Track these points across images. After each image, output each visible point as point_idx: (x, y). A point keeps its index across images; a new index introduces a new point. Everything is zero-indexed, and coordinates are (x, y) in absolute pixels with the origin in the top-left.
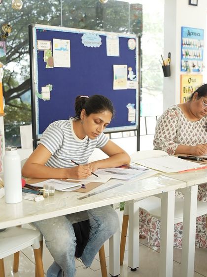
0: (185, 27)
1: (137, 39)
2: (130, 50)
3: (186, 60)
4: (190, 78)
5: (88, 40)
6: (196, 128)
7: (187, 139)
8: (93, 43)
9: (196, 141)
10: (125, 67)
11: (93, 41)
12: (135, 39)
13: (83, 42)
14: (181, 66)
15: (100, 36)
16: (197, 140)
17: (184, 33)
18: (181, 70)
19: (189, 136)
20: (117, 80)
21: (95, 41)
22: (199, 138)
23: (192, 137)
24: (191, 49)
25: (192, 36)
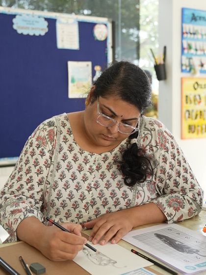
0: (187, 9)
1: (110, 25)
2: (97, 40)
3: (189, 57)
4: (197, 83)
5: (24, 24)
6: (98, 168)
7: (71, 196)
8: (33, 29)
9: (93, 203)
10: (88, 65)
11: (33, 26)
12: (106, 25)
13: (15, 27)
14: (182, 65)
15: (46, 19)
16: (97, 200)
17: (185, 17)
18: (182, 71)
19: (78, 188)
20: (75, 83)
21: (36, 25)
22: (101, 195)
23: (86, 193)
24: (197, 40)
25: (198, 22)
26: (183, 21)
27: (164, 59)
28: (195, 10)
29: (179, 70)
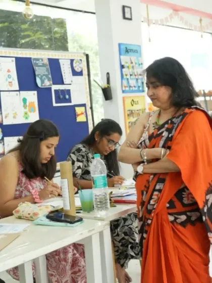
0: (122, 44)
4: (133, 100)
14: (122, 86)
18: (123, 92)
25: (130, 53)
26: (120, 54)
27: (108, 82)
28: (126, 44)
29: (121, 91)
